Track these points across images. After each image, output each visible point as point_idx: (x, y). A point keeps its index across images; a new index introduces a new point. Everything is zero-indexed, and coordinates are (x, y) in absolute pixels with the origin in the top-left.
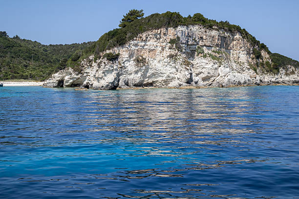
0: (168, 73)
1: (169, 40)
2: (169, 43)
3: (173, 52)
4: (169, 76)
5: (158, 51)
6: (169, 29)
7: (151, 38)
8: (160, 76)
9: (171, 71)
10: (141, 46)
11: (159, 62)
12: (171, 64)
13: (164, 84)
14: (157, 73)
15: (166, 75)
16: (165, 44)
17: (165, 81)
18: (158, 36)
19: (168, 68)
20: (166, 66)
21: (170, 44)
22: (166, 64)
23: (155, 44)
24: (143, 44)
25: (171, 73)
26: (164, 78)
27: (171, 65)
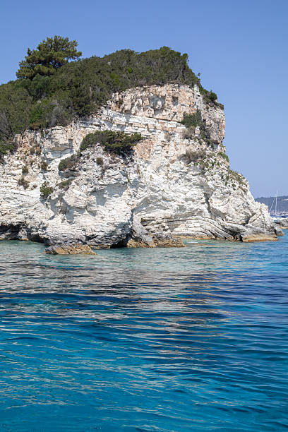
0: (180, 200)
1: (180, 117)
2: (183, 123)
3: (194, 147)
4: (181, 208)
5: (159, 143)
6: (182, 87)
7: (139, 106)
8: (160, 207)
9: (188, 195)
10: (118, 125)
11: (158, 169)
12: (189, 176)
13: (167, 227)
14: (155, 197)
15: (175, 205)
16: (173, 124)
17: (170, 220)
18: (160, 103)
19: (181, 186)
20: (177, 181)
21: (183, 127)
22: (177, 175)
23: (151, 122)
24: (123, 120)
25: (187, 200)
26: (169, 212)
27: (189, 180)
